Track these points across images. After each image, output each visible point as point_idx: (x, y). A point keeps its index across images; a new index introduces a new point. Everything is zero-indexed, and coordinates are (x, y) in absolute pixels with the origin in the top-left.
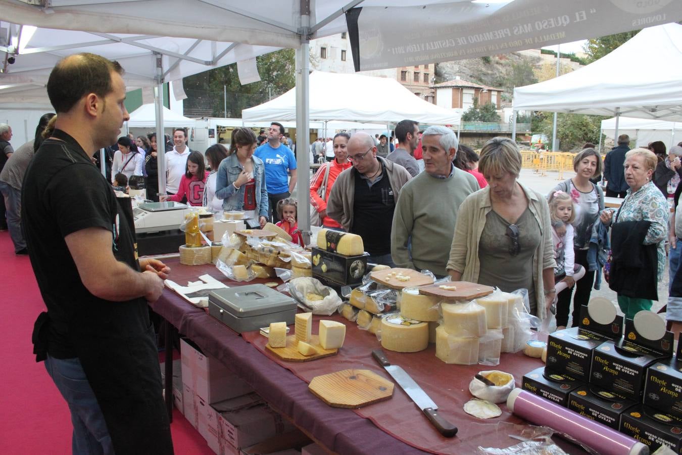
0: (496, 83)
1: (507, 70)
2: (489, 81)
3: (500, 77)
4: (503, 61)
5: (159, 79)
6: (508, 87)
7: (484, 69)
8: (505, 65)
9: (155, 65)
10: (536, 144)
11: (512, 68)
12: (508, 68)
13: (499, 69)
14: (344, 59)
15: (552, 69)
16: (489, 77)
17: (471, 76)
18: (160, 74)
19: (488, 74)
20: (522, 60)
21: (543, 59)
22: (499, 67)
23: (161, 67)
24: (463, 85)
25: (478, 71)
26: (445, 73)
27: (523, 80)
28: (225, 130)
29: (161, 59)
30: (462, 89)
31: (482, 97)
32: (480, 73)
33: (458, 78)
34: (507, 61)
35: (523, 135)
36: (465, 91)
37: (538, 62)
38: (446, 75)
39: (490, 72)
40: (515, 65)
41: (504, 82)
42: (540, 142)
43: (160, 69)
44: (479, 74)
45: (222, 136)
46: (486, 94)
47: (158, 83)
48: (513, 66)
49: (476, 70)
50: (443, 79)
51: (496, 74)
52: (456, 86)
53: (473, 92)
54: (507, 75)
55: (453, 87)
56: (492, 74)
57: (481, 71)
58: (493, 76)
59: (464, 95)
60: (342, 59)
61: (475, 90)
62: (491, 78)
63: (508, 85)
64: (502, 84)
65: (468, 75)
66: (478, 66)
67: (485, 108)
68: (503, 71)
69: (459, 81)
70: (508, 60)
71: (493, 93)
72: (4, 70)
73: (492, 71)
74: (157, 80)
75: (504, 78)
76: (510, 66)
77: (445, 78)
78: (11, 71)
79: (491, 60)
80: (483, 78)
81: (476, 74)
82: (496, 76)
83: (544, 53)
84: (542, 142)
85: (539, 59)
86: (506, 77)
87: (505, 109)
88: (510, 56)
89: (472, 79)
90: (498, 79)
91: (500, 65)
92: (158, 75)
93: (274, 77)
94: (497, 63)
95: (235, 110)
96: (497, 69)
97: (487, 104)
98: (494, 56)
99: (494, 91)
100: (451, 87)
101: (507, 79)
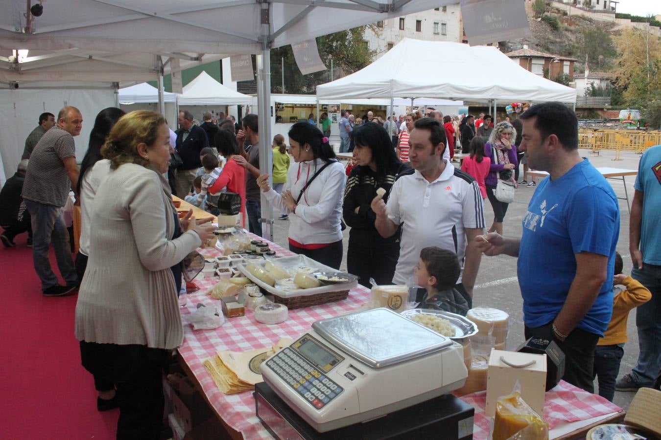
0: (565, 52)
1: (577, 37)
2: (558, 50)
3: (569, 45)
4: (572, 28)
5: (265, 42)
6: (578, 56)
7: (551, 37)
8: (575, 32)
9: (259, 21)
10: (625, 120)
11: (583, 35)
12: (579, 35)
13: (569, 37)
14: (402, 28)
15: (634, 34)
16: (557, 45)
17: (537, 45)
18: (266, 33)
19: (556, 42)
20: (594, 25)
21: (618, 25)
22: (569, 34)
23: (269, 23)
24: (532, 55)
25: (544, 38)
26: (508, 42)
27: (595, 48)
28: (283, 108)
29: (268, 10)
30: (531, 60)
31: (552, 67)
32: (546, 41)
33: (525, 47)
34: (577, 27)
35: (602, 109)
36: (534, 61)
37: (612, 28)
38: (510, 44)
39: (558, 40)
40: (587, 31)
41: (574, 50)
42: (629, 117)
43: (266, 26)
44: (545, 43)
45: (280, 114)
46: (557, 64)
47: (263, 49)
48: (584, 33)
49: (543, 38)
50: (506, 49)
51: (565, 42)
52: (524, 56)
53: (543, 62)
54: (577, 43)
55: (521, 56)
56: (560, 43)
57: (548, 39)
58: (562, 44)
59: (533, 66)
60: (400, 28)
61: (545, 60)
62: (559, 47)
63: (579, 54)
64: (572, 53)
65: (534, 43)
66: (545, 33)
67: (557, 79)
68: (572, 39)
69: (527, 50)
70: (579, 26)
71: (565, 63)
72: (27, 29)
73: (560, 38)
74: (262, 43)
75: (573, 47)
76: (580, 32)
77: (509, 48)
78: (39, 31)
79: (559, 26)
80: (551, 47)
81: (543, 42)
82: (565, 45)
83: (619, 18)
84: (631, 118)
85: (613, 24)
86: (576, 45)
87: (577, 81)
88: (580, 22)
89: (539, 47)
90: (568, 47)
91: (570, 32)
92: (263, 36)
93: (334, 48)
94: (566, 30)
95: (292, 85)
96: (567, 37)
97: (560, 75)
98: (562, 23)
99: (566, 60)
100: (518, 57)
101: (577, 48)
